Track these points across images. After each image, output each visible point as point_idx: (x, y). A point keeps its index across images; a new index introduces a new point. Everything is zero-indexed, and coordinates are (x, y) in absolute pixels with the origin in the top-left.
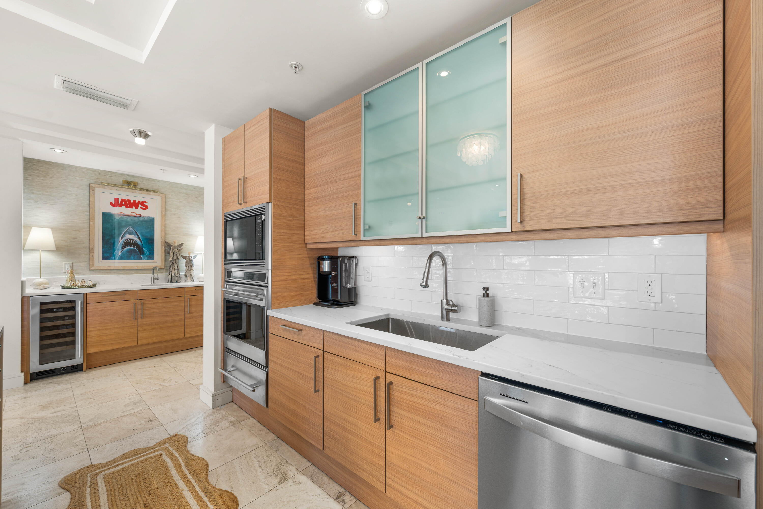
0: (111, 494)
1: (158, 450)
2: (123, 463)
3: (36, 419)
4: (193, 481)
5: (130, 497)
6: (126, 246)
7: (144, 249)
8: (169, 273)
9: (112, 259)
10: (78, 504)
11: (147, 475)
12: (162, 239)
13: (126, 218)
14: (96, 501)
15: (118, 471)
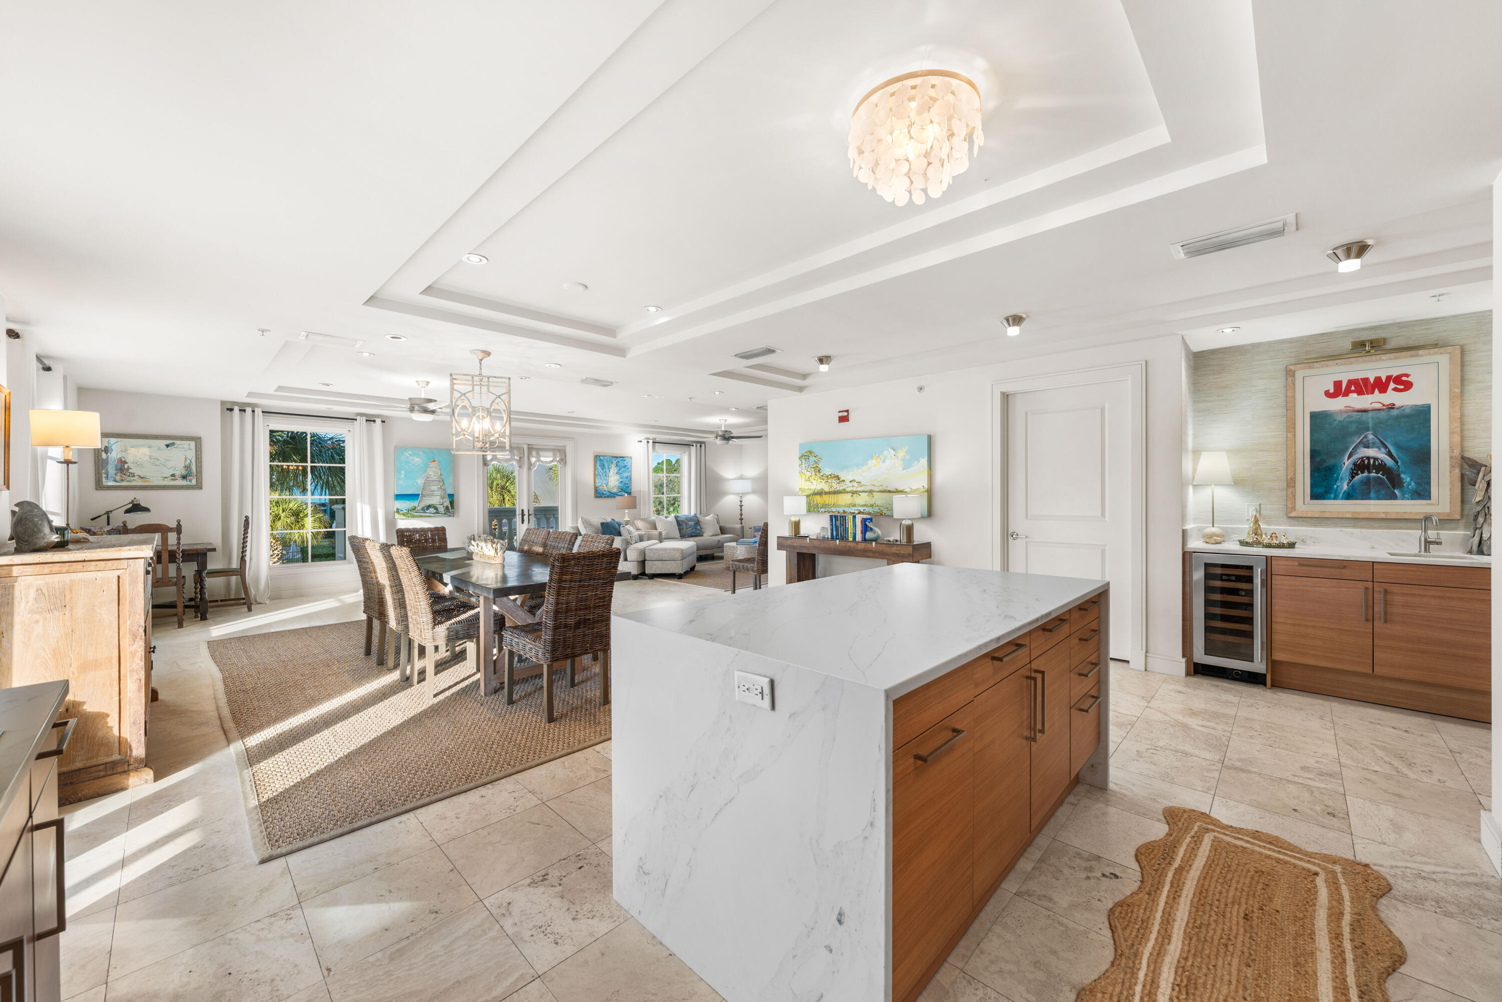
0: (1211, 866)
1: (1314, 864)
2: (1248, 842)
3: (1179, 722)
4: (1349, 956)
5: (1232, 889)
6: (1359, 472)
7: (1403, 476)
8: (1473, 531)
9: (1329, 499)
10: (1170, 845)
11: (1275, 882)
12: (1452, 450)
13: (1359, 417)
14: (1189, 858)
15: (1236, 846)
